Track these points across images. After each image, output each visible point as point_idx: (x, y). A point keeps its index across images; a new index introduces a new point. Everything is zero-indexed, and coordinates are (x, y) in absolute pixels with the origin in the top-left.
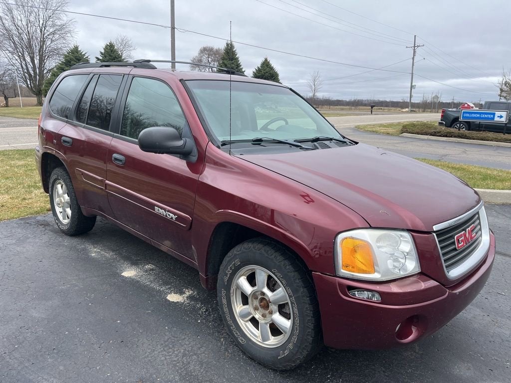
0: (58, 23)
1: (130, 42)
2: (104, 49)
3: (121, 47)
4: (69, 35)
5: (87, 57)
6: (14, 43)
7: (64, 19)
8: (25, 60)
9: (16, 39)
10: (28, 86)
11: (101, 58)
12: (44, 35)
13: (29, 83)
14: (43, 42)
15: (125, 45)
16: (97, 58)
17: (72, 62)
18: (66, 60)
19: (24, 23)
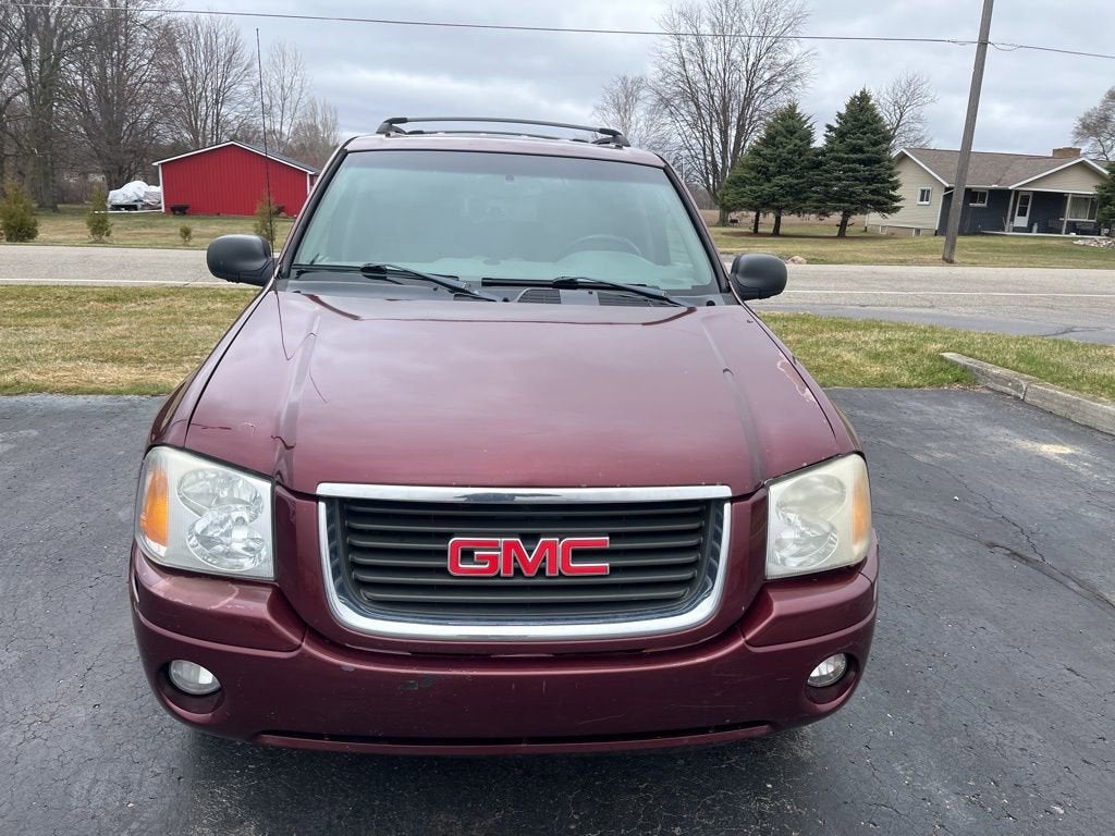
0: (783, 59)
1: (925, 86)
2: (847, 106)
3: (904, 99)
4: (798, 83)
5: (811, 126)
6: (698, 107)
7: (795, 50)
8: (711, 138)
9: (702, 98)
10: (708, 188)
11: (836, 126)
12: (752, 86)
13: (711, 181)
14: (748, 100)
15: (913, 93)
16: (829, 126)
17: (778, 138)
18: (768, 134)
19: (720, 68)
